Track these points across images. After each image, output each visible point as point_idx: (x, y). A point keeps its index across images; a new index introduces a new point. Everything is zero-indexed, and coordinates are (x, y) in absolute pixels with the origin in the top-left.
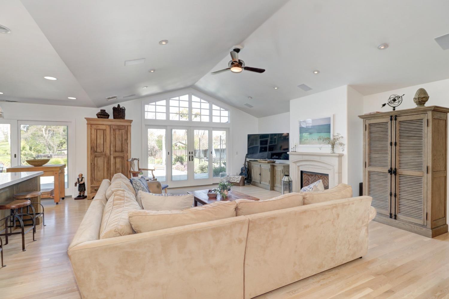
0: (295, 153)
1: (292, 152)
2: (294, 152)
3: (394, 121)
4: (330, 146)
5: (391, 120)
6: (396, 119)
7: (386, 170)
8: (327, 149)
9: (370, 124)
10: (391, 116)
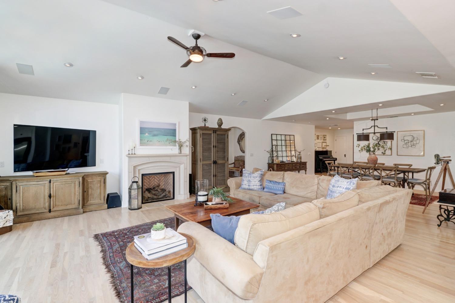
0: (135, 155)
1: (129, 154)
2: (132, 154)
3: (215, 134)
4: (177, 147)
5: (214, 133)
6: (216, 133)
7: (212, 162)
8: (175, 150)
9: (203, 134)
10: (214, 131)
